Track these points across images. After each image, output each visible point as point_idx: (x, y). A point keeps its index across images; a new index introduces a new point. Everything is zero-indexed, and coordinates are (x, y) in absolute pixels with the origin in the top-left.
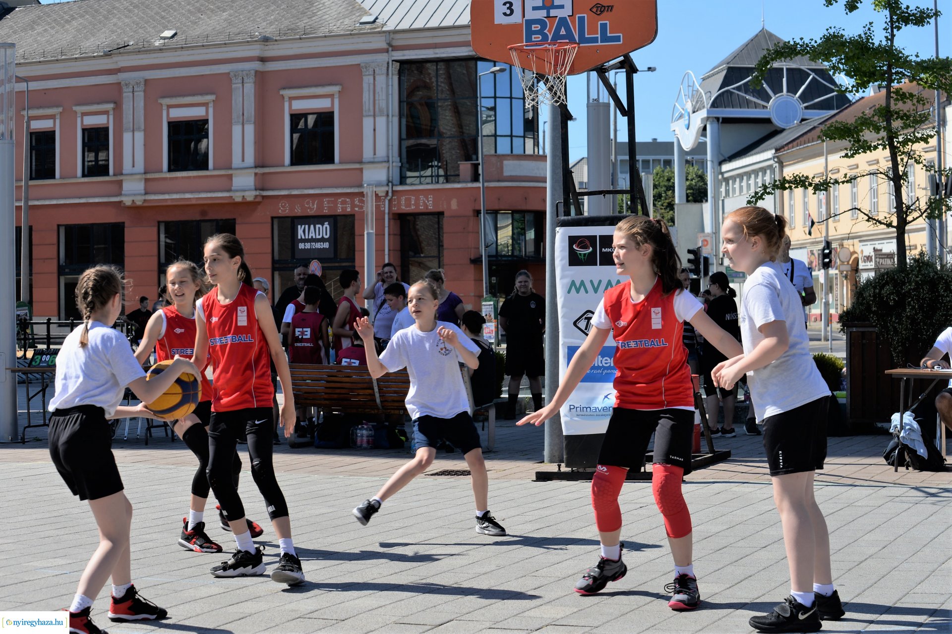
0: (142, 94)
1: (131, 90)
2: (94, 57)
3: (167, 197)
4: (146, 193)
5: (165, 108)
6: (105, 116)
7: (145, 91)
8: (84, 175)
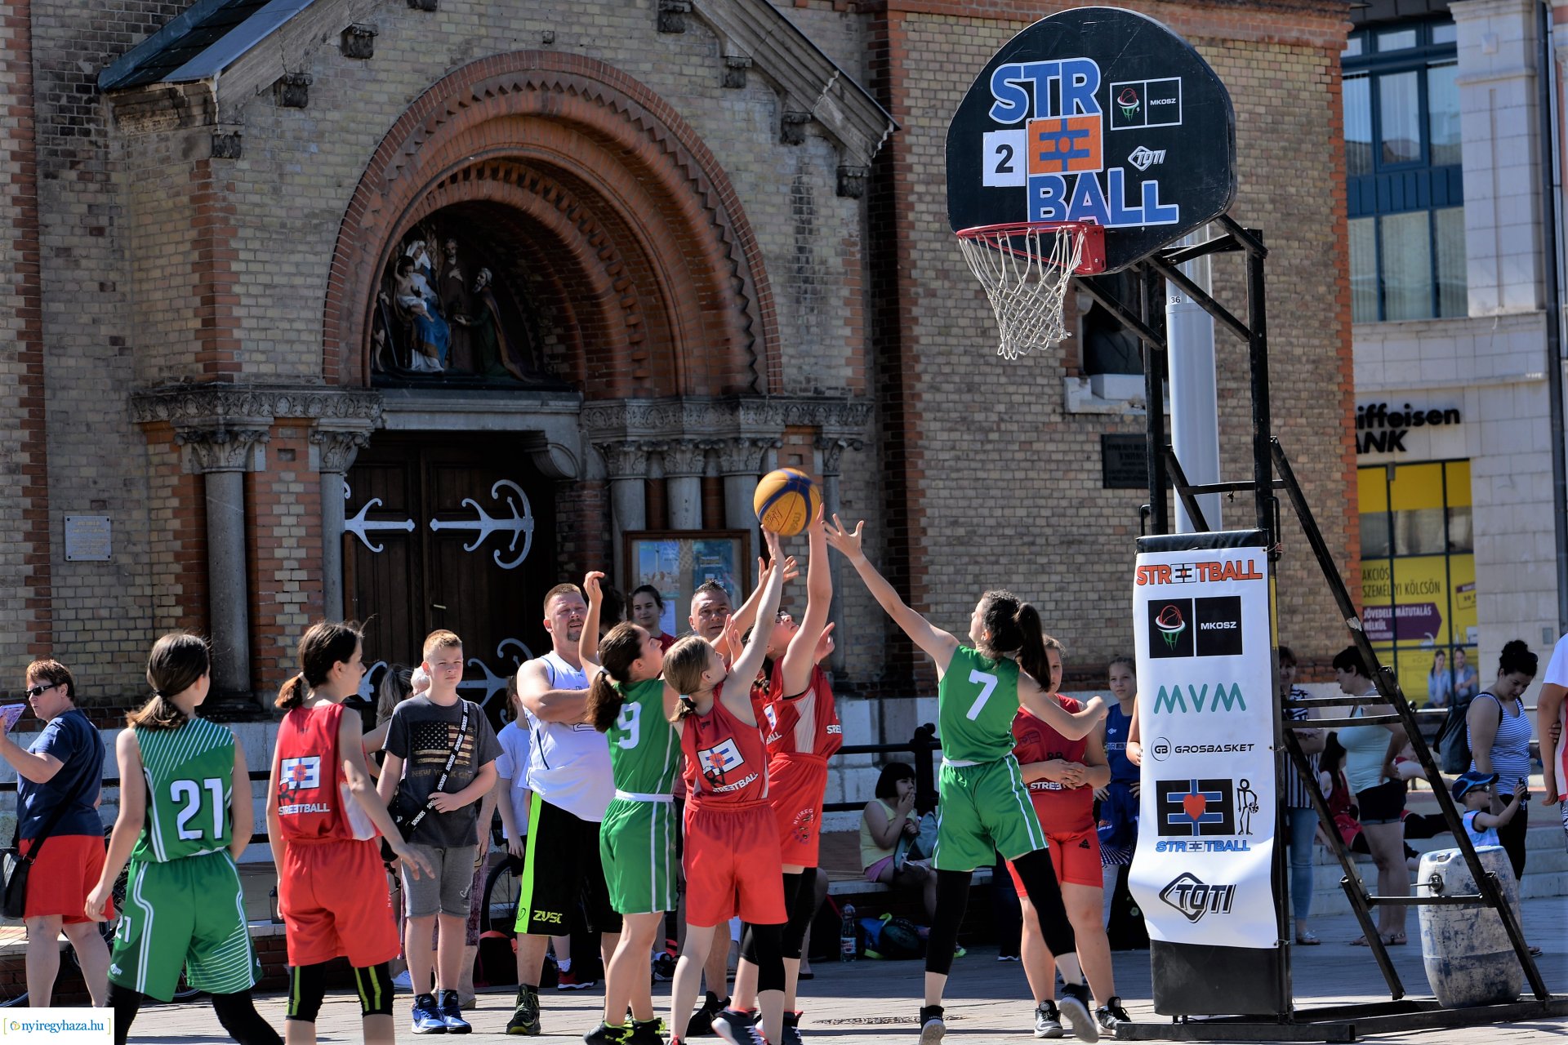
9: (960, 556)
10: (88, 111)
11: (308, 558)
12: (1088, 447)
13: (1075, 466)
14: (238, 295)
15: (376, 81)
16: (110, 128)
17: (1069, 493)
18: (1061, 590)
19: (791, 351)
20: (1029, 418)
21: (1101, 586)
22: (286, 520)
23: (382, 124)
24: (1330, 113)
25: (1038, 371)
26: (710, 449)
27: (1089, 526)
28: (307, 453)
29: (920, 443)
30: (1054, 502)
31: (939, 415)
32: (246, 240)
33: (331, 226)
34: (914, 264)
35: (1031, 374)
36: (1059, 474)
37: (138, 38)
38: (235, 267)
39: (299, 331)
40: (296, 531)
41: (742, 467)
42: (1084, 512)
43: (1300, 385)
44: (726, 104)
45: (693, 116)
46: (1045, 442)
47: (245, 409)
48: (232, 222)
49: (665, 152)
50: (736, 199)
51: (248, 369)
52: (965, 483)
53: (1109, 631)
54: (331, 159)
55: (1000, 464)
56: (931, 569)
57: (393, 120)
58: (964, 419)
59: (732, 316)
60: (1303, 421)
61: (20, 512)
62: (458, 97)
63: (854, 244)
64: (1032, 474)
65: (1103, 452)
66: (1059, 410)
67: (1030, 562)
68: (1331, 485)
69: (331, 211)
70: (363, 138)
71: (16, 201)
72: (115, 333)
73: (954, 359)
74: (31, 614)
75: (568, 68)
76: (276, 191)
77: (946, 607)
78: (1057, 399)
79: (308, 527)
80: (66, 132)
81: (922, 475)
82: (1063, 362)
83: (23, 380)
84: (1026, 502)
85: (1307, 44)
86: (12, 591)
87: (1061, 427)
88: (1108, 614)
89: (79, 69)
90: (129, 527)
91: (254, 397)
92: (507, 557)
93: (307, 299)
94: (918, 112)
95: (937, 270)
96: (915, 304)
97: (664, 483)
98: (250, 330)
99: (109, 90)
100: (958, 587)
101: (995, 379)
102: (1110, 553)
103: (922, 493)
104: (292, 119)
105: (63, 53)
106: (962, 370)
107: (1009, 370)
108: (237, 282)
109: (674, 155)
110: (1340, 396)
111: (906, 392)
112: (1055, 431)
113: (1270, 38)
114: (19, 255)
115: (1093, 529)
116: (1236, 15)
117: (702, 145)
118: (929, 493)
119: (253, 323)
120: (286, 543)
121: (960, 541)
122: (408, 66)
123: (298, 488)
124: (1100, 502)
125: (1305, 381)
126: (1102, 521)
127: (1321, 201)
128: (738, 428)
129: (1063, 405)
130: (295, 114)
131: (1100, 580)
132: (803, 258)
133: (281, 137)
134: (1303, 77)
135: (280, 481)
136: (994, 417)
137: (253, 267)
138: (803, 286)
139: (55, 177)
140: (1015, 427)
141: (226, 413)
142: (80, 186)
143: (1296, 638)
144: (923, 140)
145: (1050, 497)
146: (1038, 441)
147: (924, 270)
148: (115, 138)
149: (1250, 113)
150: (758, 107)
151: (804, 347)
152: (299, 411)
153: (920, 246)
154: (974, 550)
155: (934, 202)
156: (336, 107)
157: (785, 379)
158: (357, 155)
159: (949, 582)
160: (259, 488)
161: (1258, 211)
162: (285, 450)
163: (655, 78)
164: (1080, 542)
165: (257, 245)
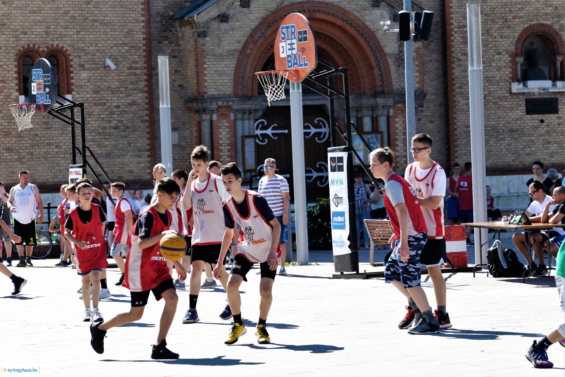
10: (172, 25)
11: (230, 143)
12: (520, 103)
13: (515, 108)
14: (206, 74)
15: (251, 13)
16: (179, 29)
17: (512, 117)
18: (509, 145)
19: (396, 81)
20: (497, 95)
21: (525, 144)
22: (223, 133)
23: (253, 25)
25: (501, 81)
26: (373, 108)
27: (520, 126)
28: (230, 115)
29: (454, 104)
30: (507, 120)
31: (462, 95)
32: (208, 59)
33: (236, 54)
34: (453, 52)
36: (509, 111)
37: (187, 4)
38: (205, 66)
39: (226, 82)
40: (226, 136)
41: (381, 114)
42: (519, 122)
44: (374, 12)
45: (362, 16)
46: (503, 102)
47: (208, 104)
48: (204, 54)
49: (352, 27)
50: (377, 39)
51: (209, 93)
53: (528, 157)
54: (237, 35)
56: (458, 140)
57: (257, 24)
59: (376, 71)
61: (145, 132)
62: (279, 16)
63: (421, 49)
64: (498, 111)
65: (526, 104)
66: (509, 92)
67: (496, 137)
69: (237, 50)
70: (247, 29)
71: (144, 51)
72: (180, 83)
74: (149, 159)
75: (317, 5)
76: (218, 45)
77: (464, 151)
78: (508, 89)
79: (230, 135)
80: (164, 31)
81: (455, 113)
82: (510, 78)
83: (146, 98)
84: (495, 120)
86: (143, 153)
87: (509, 97)
88: (527, 152)
89: (169, 14)
90: (184, 135)
91: (210, 101)
92: (320, 139)
93: (228, 74)
94: (456, 7)
95: (462, 53)
96: (453, 63)
97: (361, 118)
98: (210, 83)
99: (178, 19)
102: (528, 134)
103: (455, 118)
104: (224, 26)
105: (164, 10)
107: (489, 81)
108: (206, 70)
109: (355, 27)
112: (507, 98)
114: (145, 65)
115: (522, 127)
117: (364, 24)
118: (457, 118)
119: (211, 81)
120: (223, 139)
122: (262, 9)
123: (227, 124)
124: (524, 119)
126: (525, 124)
128: (377, 103)
129: (510, 90)
130: (225, 24)
131: (524, 142)
132: (401, 54)
133: (220, 30)
135: (221, 122)
137: (211, 66)
138: (401, 62)
139: (161, 43)
140: (491, 98)
141: (202, 105)
142: (169, 45)
144: (457, 15)
145: (505, 118)
146: (500, 101)
147: (457, 53)
148: (180, 32)
150: (385, 12)
151: (401, 79)
152: (225, 104)
153: (455, 46)
155: (461, 33)
156: (238, 21)
157: (394, 89)
158: (245, 34)
159: (465, 144)
160: (214, 125)
162: (224, 115)
163: (348, 6)
164: (517, 131)
165: (212, 60)
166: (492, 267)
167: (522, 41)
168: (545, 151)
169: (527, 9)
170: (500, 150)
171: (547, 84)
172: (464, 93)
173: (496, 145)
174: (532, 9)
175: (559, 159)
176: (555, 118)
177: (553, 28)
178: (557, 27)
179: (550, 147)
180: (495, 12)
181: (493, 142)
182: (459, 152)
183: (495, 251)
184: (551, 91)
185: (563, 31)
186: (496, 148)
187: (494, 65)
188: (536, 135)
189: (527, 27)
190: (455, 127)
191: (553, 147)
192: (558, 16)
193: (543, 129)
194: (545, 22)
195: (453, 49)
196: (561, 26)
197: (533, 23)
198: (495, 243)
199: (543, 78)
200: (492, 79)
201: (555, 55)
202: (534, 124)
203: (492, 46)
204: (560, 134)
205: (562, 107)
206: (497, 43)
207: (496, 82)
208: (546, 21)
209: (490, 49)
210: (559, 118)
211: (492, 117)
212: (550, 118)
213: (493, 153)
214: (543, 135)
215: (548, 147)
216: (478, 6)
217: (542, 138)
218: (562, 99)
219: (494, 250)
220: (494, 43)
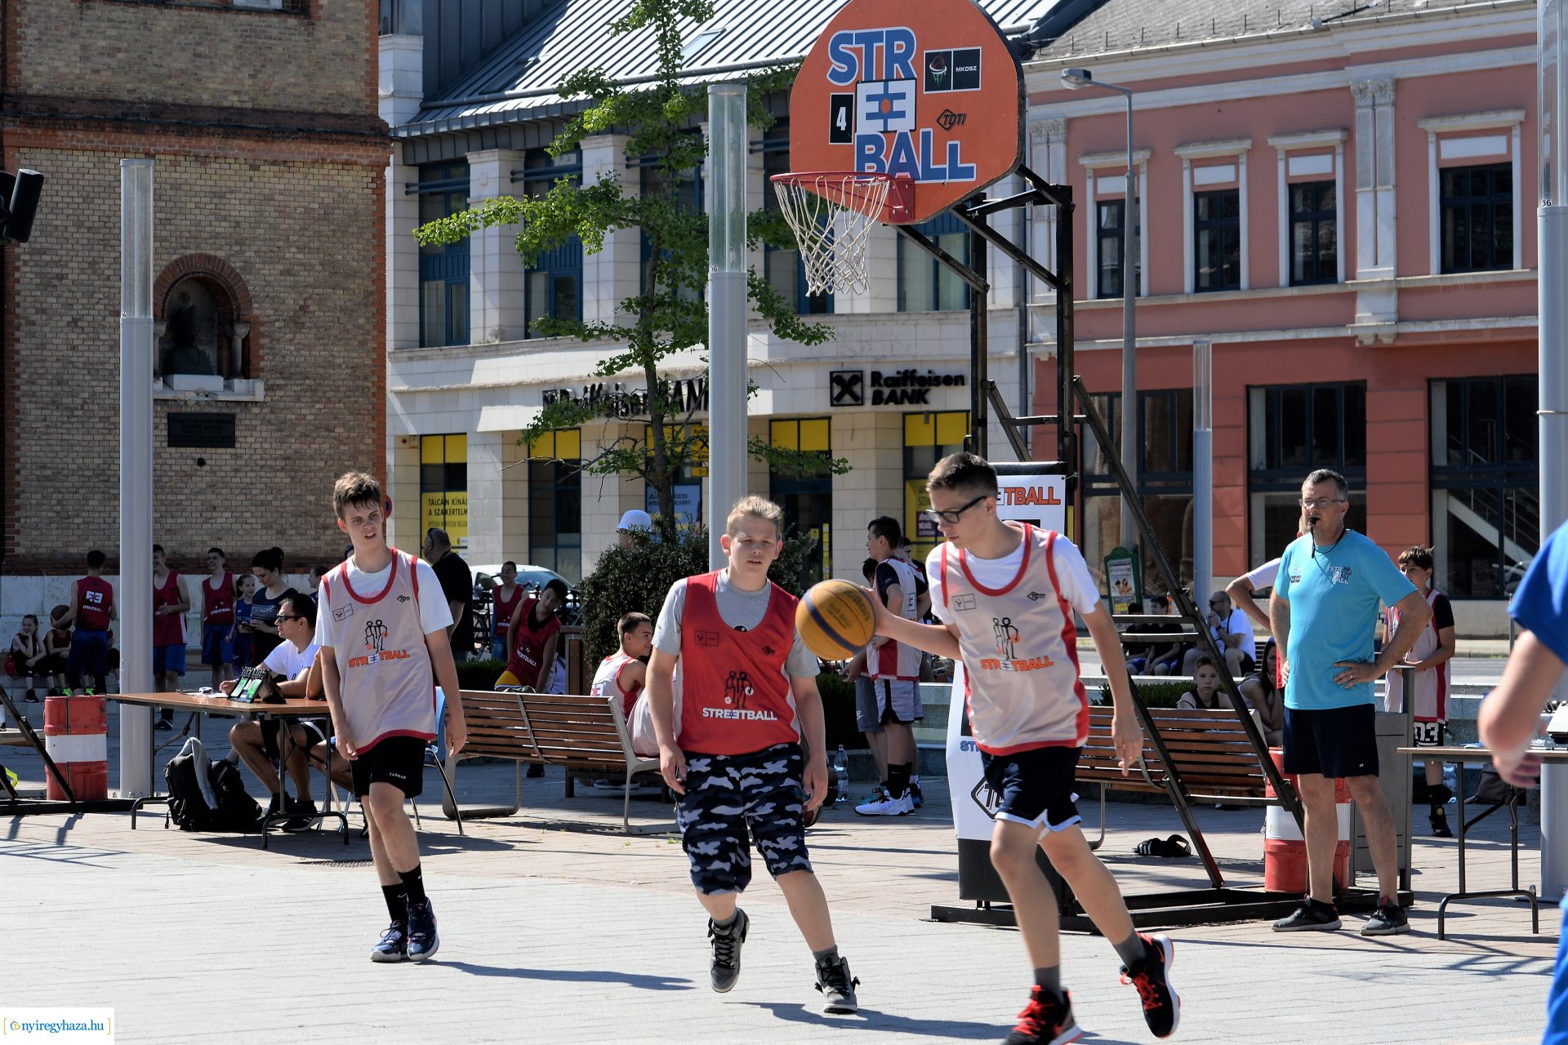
0: (1390, 110)
1: (1370, 102)
2: (1301, 33)
3: (1436, 327)
4: (1400, 320)
5: (1432, 139)
6: (1328, 158)
7: (1395, 104)
8: (1293, 282)
9: (46, 488)
12: (157, 421)
20: (107, 402)
21: (164, 508)
24: (375, 208)
29: (17, 416)
31: (34, 399)
34: (18, 305)
35: (111, 374)
43: (340, 383)
52: (54, 442)
53: (169, 537)
55: (81, 431)
58: (54, 402)
60: (342, 405)
64: (107, 437)
65: (169, 423)
67: (104, 493)
68: (362, 447)
73: (48, 364)
77: (33, 520)
81: (18, 436)
85: (355, 163)
88: (168, 527)
95: (36, 308)
96: (18, 329)
100: (44, 507)
101: (81, 377)
102: (171, 487)
103: (18, 448)
106: (55, 371)
110: (374, 390)
111: (8, 385)
113: (323, 160)
116: (293, 146)
118: (22, 448)
121: (47, 479)
124: (165, 455)
125: (344, 380)
126: (166, 468)
127: (363, 264)
134: (352, 185)
136: (79, 401)
143: (327, 545)
147: (25, 309)
149: (305, 208)
153: (23, 293)
154: (59, 484)
161: (309, 271)
166: (179, 805)
167: (165, 291)
168: (205, 526)
169: (178, 222)
170: (110, 520)
171: (215, 383)
172: (39, 394)
173: (102, 509)
174: (188, 222)
175: (234, 543)
176: (229, 457)
177: (229, 266)
178: (238, 264)
179: (216, 518)
180: (108, 225)
181: (96, 503)
182: (22, 521)
183: (188, 764)
184: (221, 398)
185: (249, 274)
186: (102, 515)
187: (103, 337)
188: (186, 491)
189: (176, 261)
190: (17, 466)
191: (222, 519)
192: (241, 242)
193: (202, 478)
194: (212, 253)
195: (18, 299)
196: (245, 262)
197: (188, 252)
198: (186, 744)
199: (206, 371)
200: (100, 367)
201: (231, 324)
202: (185, 468)
203: (101, 296)
204: (237, 491)
205: (243, 434)
206: (112, 291)
207: (107, 373)
208: (216, 250)
209: (97, 303)
210: (237, 457)
211: (96, 449)
212: (218, 457)
213: (96, 526)
214: (201, 492)
215: (211, 518)
216: (148, 167)
217: (200, 497)
218: (243, 416)
219: (184, 761)
220: (107, 290)
